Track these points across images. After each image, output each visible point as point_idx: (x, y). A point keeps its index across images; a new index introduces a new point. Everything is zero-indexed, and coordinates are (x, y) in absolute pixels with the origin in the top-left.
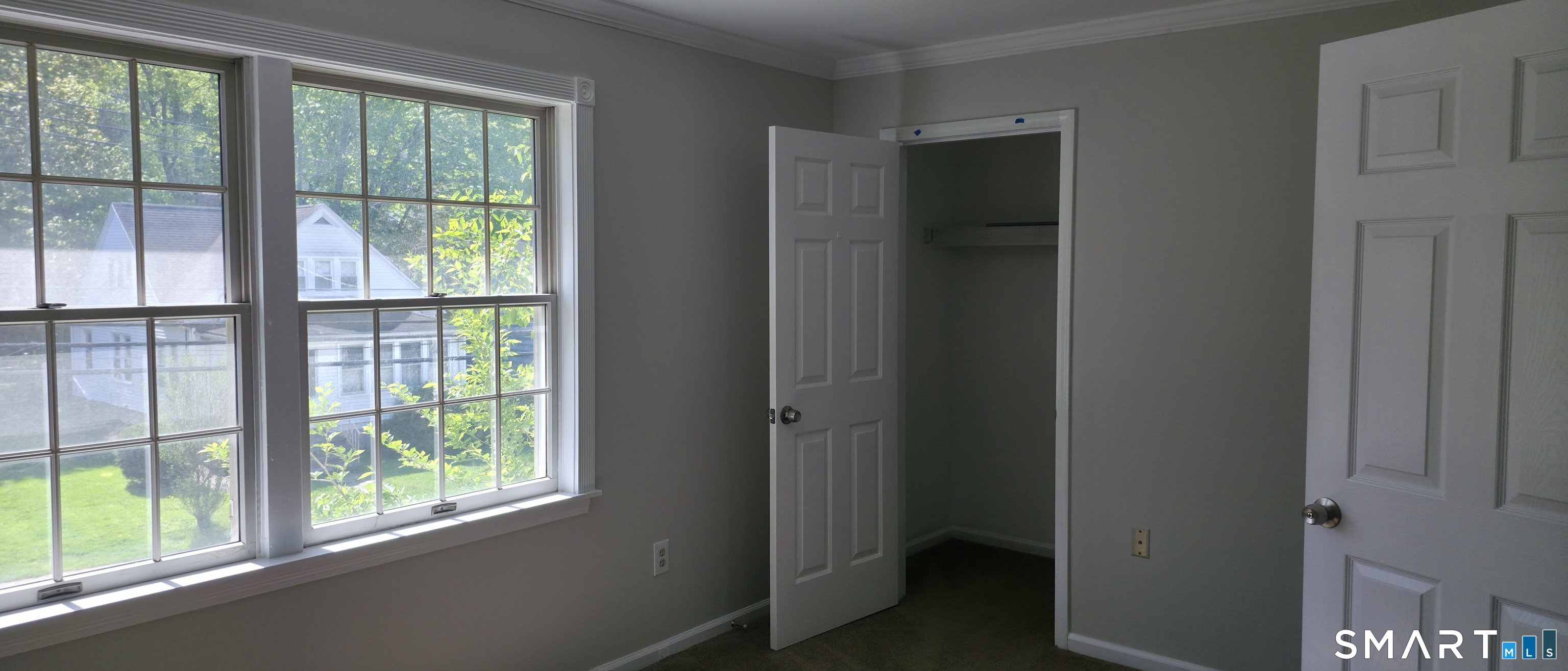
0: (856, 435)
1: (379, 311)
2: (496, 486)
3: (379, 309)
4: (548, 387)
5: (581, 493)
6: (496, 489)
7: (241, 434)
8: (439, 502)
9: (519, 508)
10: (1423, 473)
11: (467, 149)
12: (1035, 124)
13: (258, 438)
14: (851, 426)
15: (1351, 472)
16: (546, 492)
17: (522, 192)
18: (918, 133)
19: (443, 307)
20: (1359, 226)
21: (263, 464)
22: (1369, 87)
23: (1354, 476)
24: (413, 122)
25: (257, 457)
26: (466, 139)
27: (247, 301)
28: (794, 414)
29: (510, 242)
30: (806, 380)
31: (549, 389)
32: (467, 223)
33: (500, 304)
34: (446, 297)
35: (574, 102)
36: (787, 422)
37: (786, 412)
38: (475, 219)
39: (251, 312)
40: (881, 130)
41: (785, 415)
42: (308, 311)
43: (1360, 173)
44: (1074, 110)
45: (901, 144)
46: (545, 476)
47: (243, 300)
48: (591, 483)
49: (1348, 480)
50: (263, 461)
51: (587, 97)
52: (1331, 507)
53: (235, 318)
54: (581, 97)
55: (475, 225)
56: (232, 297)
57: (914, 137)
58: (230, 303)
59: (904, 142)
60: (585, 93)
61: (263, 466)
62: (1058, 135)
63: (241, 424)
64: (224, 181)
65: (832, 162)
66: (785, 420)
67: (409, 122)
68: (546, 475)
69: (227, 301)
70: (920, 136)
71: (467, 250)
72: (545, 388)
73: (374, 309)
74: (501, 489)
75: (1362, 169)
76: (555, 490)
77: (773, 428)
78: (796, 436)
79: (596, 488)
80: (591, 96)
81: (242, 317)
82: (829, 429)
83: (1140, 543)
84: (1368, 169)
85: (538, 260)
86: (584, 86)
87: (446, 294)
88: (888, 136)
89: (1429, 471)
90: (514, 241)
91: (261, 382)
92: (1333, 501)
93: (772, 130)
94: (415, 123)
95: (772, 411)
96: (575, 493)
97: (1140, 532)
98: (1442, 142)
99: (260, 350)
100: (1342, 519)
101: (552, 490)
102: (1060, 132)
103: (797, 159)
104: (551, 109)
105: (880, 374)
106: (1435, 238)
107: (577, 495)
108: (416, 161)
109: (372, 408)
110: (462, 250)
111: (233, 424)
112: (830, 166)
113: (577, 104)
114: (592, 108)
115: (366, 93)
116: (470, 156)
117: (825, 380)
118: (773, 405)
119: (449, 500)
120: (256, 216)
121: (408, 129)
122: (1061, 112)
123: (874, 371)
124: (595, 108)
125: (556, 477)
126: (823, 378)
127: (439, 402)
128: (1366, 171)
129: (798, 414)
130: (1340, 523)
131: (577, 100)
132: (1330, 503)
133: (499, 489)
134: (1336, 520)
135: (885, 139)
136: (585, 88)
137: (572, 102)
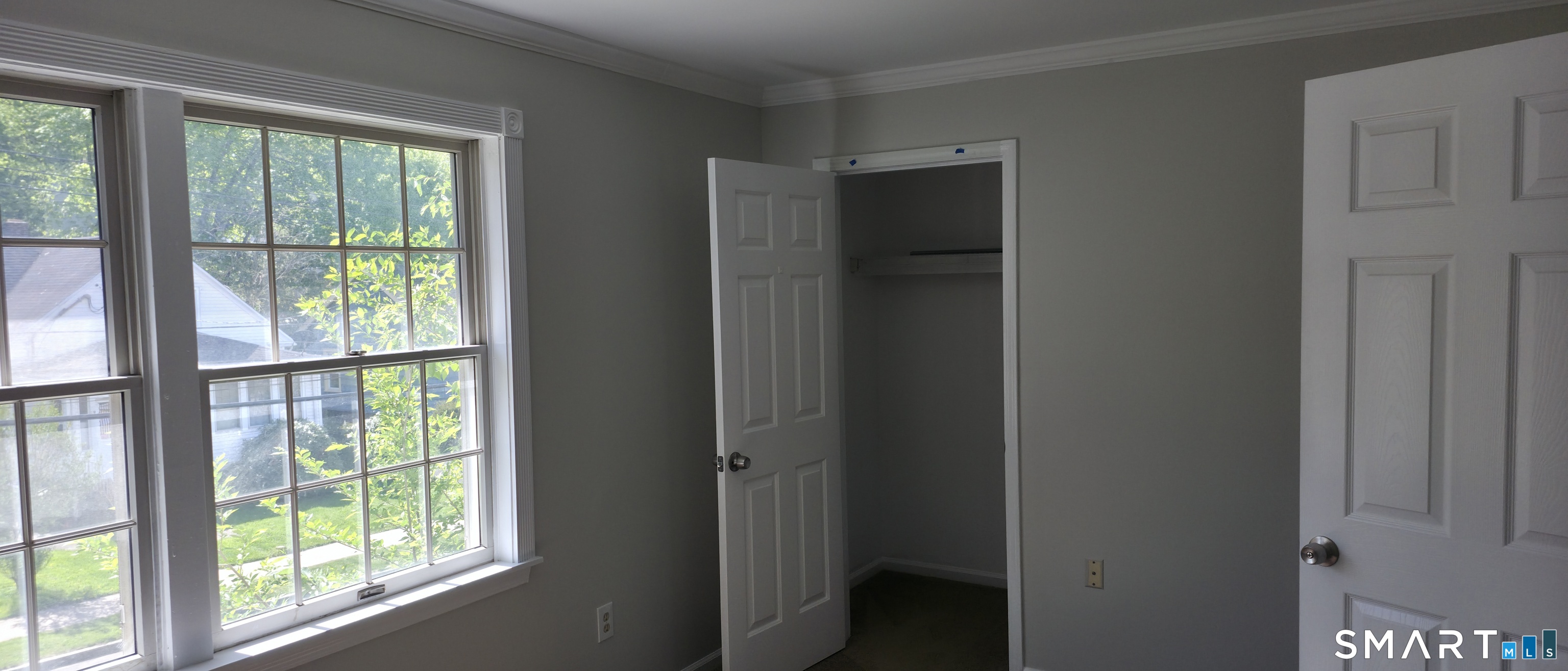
0: (802, 476)
1: (291, 376)
2: (427, 562)
3: (292, 373)
4: (479, 448)
5: (520, 562)
6: (427, 565)
7: (135, 529)
8: (365, 585)
9: (455, 585)
10: (1426, 511)
11: (312, 170)
12: (975, 154)
13: (155, 532)
14: (797, 468)
15: (1348, 510)
16: (481, 563)
17: (427, 229)
18: (853, 162)
19: (363, 366)
20: (1352, 264)
21: (162, 562)
22: (1359, 124)
23: (1352, 514)
24: (251, 140)
25: (154, 554)
26: (310, 158)
27: (137, 373)
28: (744, 461)
29: (425, 287)
30: (753, 423)
31: (481, 449)
32: (365, 263)
33: (426, 360)
34: (366, 355)
35: (502, 134)
36: (735, 469)
37: (734, 459)
38: (374, 259)
39: (142, 386)
40: (814, 160)
41: (733, 463)
42: (210, 381)
43: (1351, 211)
44: (1015, 140)
45: (835, 174)
46: (479, 545)
47: (132, 372)
48: (531, 549)
49: (1346, 518)
50: (162, 558)
51: (515, 129)
52: (1327, 544)
53: (123, 394)
54: (509, 130)
55: (374, 266)
56: (118, 369)
57: (850, 167)
58: (115, 377)
59: (838, 172)
60: (513, 125)
61: (162, 564)
62: (999, 164)
63: (134, 517)
64: (103, 232)
65: (771, 194)
66: (733, 467)
67: (245, 141)
68: (481, 544)
69: (112, 374)
70: (855, 167)
71: (366, 291)
72: (476, 448)
73: (286, 374)
74: (433, 564)
75: (1353, 206)
76: (491, 559)
77: (721, 477)
78: (744, 483)
79: (537, 554)
80: (519, 128)
81: (132, 393)
82: (776, 473)
83: (1094, 574)
84: (1359, 206)
85: (463, 308)
86: (512, 117)
87: (365, 352)
88: (822, 166)
89: (1432, 509)
90: (429, 286)
91: (157, 467)
92: (1329, 539)
93: (711, 162)
94: (252, 143)
95: (720, 458)
96: (514, 562)
97: (1094, 563)
98: (1439, 179)
99: (155, 430)
100: (1340, 556)
101: (488, 560)
102: (1001, 162)
103: (737, 192)
104: (475, 142)
105: (823, 412)
106: (1434, 277)
107: (517, 564)
108: (256, 182)
109: (287, 486)
110: (361, 292)
111: (122, 518)
112: (769, 198)
113: (505, 137)
114: (520, 141)
115: (269, 128)
116: (315, 176)
117: (771, 422)
118: (721, 451)
119: (376, 582)
120: (146, 273)
121: (245, 149)
122: (1002, 142)
123: (817, 410)
124: (524, 141)
125: (491, 545)
126: (769, 420)
127: (361, 474)
128: (1356, 208)
129: (747, 460)
130: (1337, 563)
131: (505, 133)
132: (1325, 540)
133: (430, 565)
134: (1334, 558)
135: (818, 170)
136: (512, 119)
137: (499, 134)
